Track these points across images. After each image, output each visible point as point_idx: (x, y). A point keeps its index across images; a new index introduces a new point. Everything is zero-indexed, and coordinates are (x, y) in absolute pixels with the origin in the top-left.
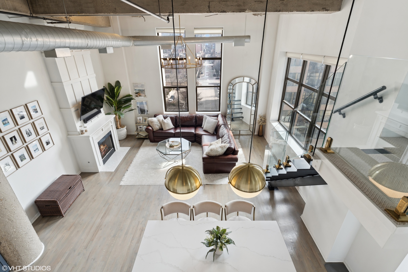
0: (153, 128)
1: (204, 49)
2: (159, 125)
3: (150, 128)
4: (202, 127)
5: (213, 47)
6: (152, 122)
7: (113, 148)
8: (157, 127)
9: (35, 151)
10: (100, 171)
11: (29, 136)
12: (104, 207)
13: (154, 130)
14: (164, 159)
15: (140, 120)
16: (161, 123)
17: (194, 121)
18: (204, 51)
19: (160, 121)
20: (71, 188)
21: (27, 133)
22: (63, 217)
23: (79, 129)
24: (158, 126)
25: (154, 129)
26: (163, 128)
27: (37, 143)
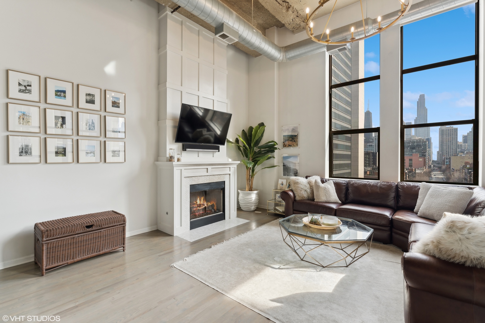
0: (295, 193)
1: (428, 164)
2: (309, 191)
3: (291, 193)
4: (415, 210)
5: (447, 162)
6: (296, 183)
7: (222, 213)
8: (304, 193)
9: (87, 153)
10: (176, 234)
11: (89, 129)
12: (97, 291)
13: (298, 198)
14: (294, 253)
15: (282, 185)
16: (313, 188)
17: (393, 195)
18: (430, 167)
19: (311, 184)
20: (90, 229)
21: (88, 125)
22: (42, 275)
23: (168, 153)
24: (306, 193)
25: (296, 195)
26: (315, 197)
27: (96, 144)
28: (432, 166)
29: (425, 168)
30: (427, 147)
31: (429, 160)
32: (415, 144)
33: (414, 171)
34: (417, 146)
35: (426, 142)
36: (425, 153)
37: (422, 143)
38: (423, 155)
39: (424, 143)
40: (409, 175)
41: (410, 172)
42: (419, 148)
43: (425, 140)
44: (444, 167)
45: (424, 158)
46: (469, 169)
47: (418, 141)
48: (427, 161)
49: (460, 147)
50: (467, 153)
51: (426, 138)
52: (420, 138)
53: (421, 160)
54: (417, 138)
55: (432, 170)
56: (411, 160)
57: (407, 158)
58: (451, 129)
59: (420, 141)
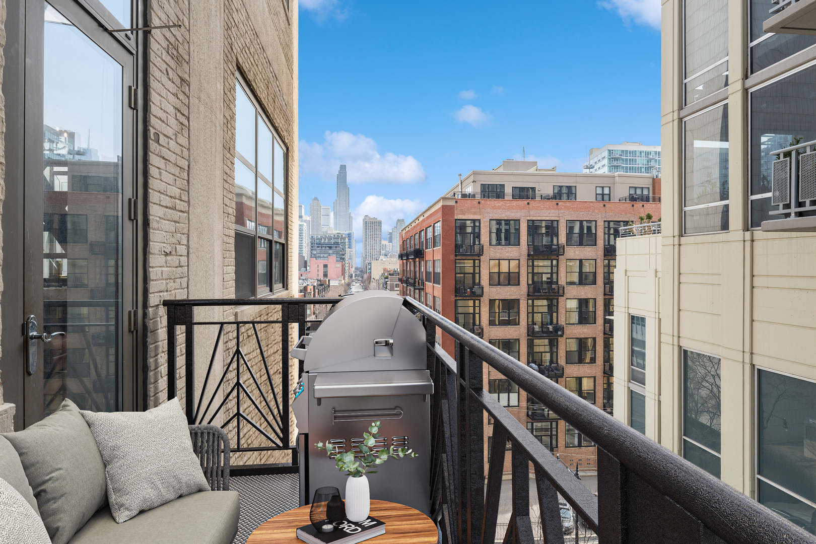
28: (354, 275)
29: (344, 279)
30: (347, 247)
31: (350, 266)
32: (333, 241)
33: (327, 283)
34: (334, 244)
35: (345, 238)
36: (343, 255)
37: (341, 240)
38: (341, 258)
39: (342, 241)
40: (319, 289)
41: (321, 285)
42: (336, 247)
43: (344, 236)
44: (365, 276)
45: (342, 263)
46: (385, 278)
47: (336, 236)
48: (347, 268)
49: (384, 247)
50: (391, 256)
51: (347, 233)
52: (338, 232)
53: (339, 265)
54: (335, 232)
55: (353, 281)
56: (325, 266)
57: (321, 262)
58: (375, 221)
59: (338, 236)
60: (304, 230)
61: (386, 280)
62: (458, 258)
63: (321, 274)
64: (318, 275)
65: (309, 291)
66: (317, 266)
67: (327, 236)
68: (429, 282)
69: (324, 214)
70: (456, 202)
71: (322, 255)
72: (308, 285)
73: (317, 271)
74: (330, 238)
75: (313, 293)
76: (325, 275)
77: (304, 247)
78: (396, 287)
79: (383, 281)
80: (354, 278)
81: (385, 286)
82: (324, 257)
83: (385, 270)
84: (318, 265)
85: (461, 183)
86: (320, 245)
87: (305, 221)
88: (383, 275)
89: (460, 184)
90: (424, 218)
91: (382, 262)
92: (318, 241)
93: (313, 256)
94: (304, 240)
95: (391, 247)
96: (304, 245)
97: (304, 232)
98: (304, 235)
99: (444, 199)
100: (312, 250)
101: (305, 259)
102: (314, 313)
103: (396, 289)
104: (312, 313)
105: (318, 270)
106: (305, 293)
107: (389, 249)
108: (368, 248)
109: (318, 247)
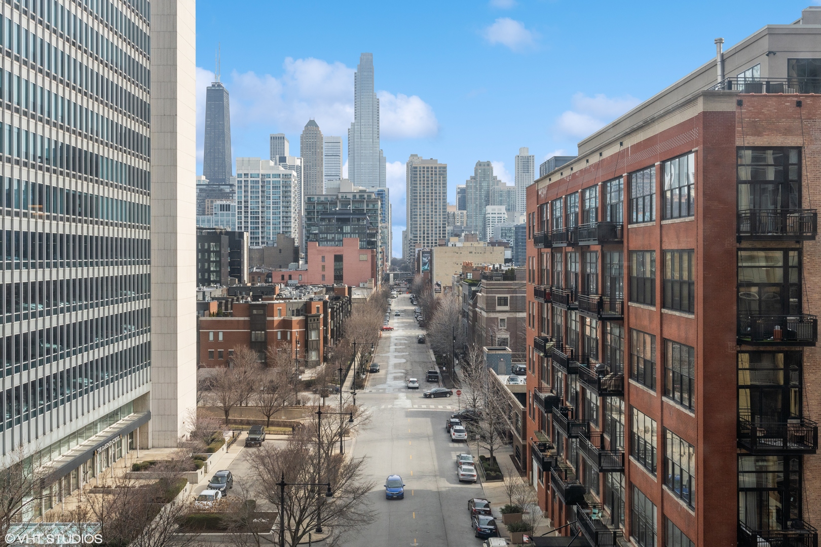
1: (383, 271)
5: (424, 264)
18: (386, 279)
28: (392, 275)
29: (376, 285)
30: (380, 219)
31: (385, 259)
32: (351, 206)
33: (347, 295)
34: (354, 212)
36: (374, 235)
37: (367, 206)
38: (369, 243)
39: (371, 207)
40: (332, 308)
41: (337, 298)
42: (359, 220)
43: (373, 196)
44: (418, 279)
45: (373, 252)
46: (471, 285)
47: (358, 197)
48: (380, 263)
49: (451, 219)
50: (466, 237)
51: (376, 190)
52: (361, 188)
53: (366, 256)
54: (355, 188)
55: (392, 288)
56: (338, 259)
57: (329, 251)
58: (434, 166)
59: (361, 198)
60: (293, 185)
61: (473, 288)
62: (744, 245)
63: (330, 273)
64: (323, 276)
65: (314, 312)
66: (320, 259)
67: (340, 197)
68: (644, 302)
69: (330, 153)
70: (740, 103)
71: (330, 237)
72: (311, 299)
73: (321, 269)
74: (345, 202)
75: (322, 316)
76: (339, 278)
77: (293, 220)
78: (500, 304)
79: (464, 290)
80: (392, 282)
81: (471, 302)
82: (333, 240)
83: (467, 267)
84: (323, 257)
85: (723, 61)
86: (325, 215)
87: (292, 167)
88: (462, 277)
89: (719, 64)
90: (622, 148)
91: (456, 249)
92: (320, 207)
93: (310, 237)
94: (293, 205)
95: (465, 219)
96: (293, 215)
97: (293, 190)
98: (293, 195)
99: (709, 95)
100: (309, 226)
101: (296, 244)
102: (325, 359)
103: (499, 308)
104: (322, 359)
105: (323, 267)
106: (307, 317)
107: (462, 222)
108: (419, 220)
109: (322, 219)
